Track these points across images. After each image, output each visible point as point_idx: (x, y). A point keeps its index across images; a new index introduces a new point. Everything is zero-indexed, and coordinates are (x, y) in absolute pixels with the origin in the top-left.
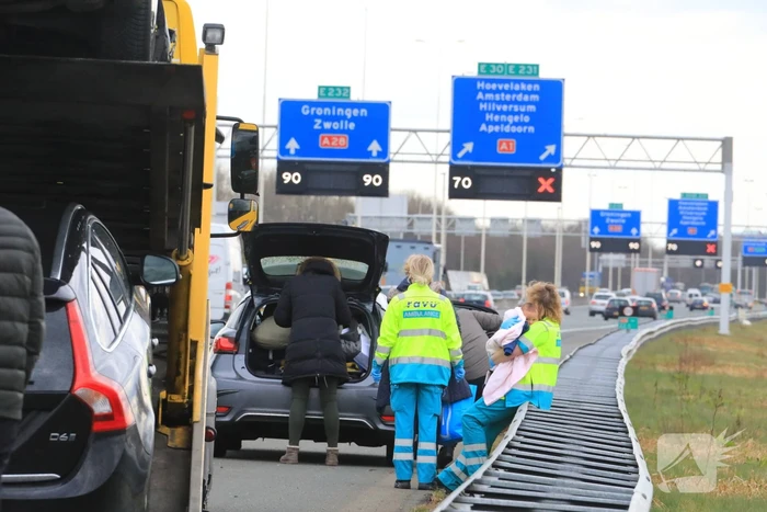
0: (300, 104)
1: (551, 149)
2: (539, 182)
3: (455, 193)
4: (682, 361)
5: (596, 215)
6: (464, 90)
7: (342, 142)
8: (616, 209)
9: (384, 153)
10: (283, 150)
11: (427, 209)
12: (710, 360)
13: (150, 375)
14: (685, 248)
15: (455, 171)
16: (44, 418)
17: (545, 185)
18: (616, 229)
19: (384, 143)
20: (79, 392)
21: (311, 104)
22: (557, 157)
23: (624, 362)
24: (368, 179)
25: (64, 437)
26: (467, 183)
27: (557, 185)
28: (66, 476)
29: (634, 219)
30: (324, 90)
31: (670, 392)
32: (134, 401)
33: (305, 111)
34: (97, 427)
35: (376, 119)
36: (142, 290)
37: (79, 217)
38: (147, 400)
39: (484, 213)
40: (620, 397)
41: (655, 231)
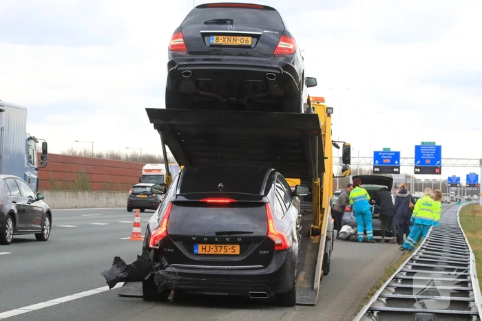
0: (378, 152)
1: (439, 162)
2: (435, 170)
3: (416, 173)
4: (472, 212)
5: (449, 178)
6: (418, 148)
7: (389, 161)
8: (454, 177)
9: (399, 163)
10: (375, 163)
11: (410, 177)
12: (479, 212)
13: (297, 228)
14: (471, 186)
15: (416, 167)
16: (257, 246)
17: (437, 171)
18: (454, 181)
19: (399, 161)
20: (270, 236)
21: (381, 152)
22: (440, 164)
23: (458, 213)
24: (395, 170)
25: (264, 252)
26: (419, 170)
27: (440, 171)
29: (458, 179)
30: (384, 149)
31: (470, 220)
32: (291, 238)
33: (380, 154)
34: (276, 248)
35: (397, 156)
36: (297, 198)
38: (296, 238)
39: (423, 178)
40: (459, 223)
41: (463, 182)
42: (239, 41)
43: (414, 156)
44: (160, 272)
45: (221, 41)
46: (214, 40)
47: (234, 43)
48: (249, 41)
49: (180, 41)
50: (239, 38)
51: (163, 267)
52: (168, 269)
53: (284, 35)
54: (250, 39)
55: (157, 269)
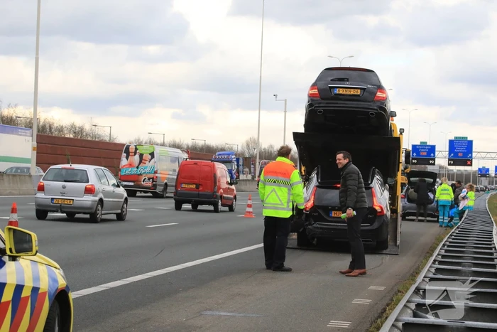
0: (416, 146)
1: (470, 155)
2: (467, 162)
3: (450, 164)
5: (479, 169)
6: (451, 142)
7: (425, 154)
8: (484, 168)
9: (434, 156)
10: (413, 155)
11: (443, 168)
15: (449, 160)
17: (469, 163)
18: (484, 172)
19: (434, 154)
20: (374, 207)
21: (419, 145)
22: (471, 157)
23: (487, 201)
24: (431, 162)
25: (371, 216)
26: (452, 162)
27: (471, 163)
28: (371, 225)
29: (488, 170)
30: (421, 143)
32: (386, 208)
33: (418, 147)
34: (378, 214)
35: (432, 149)
36: (387, 185)
37: (374, 170)
38: (389, 208)
40: (487, 208)
41: (492, 173)
42: (352, 92)
43: (448, 149)
44: (310, 227)
45: (341, 91)
46: (337, 91)
47: (349, 93)
48: (359, 92)
49: (316, 91)
50: (352, 90)
51: (310, 224)
52: (314, 225)
53: (380, 88)
54: (359, 91)
55: (307, 225)
